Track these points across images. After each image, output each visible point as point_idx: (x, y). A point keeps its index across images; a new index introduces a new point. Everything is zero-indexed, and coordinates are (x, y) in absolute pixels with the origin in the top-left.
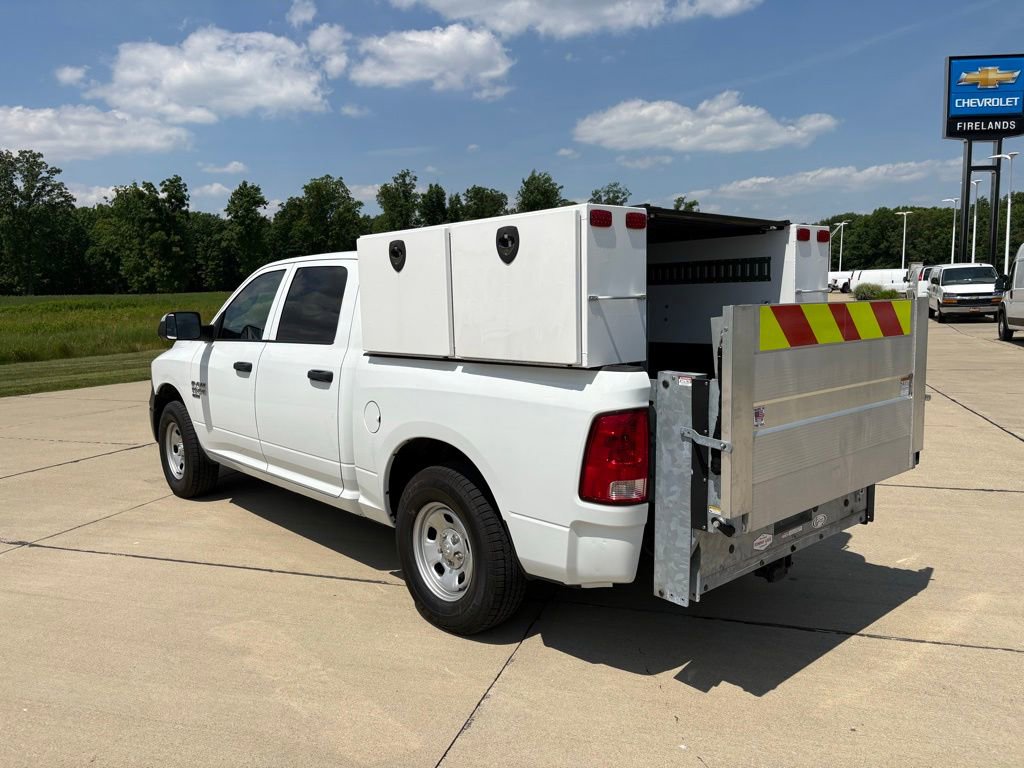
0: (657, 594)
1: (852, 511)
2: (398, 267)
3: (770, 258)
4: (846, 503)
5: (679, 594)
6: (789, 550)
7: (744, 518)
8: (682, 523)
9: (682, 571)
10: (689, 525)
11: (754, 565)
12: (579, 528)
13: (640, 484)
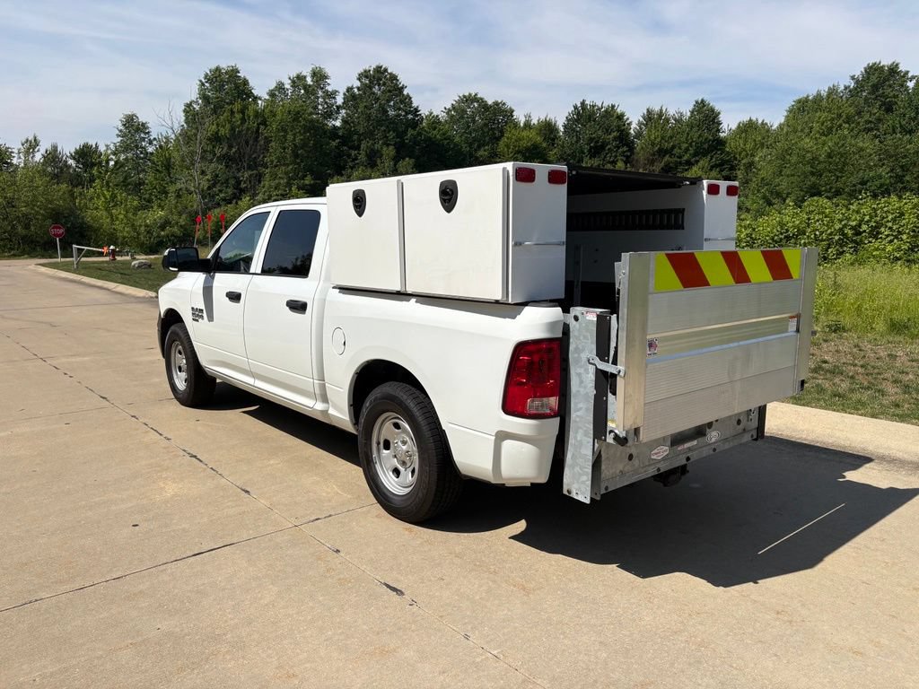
0: (565, 492)
1: (744, 430)
2: (360, 213)
3: (684, 209)
4: (739, 422)
5: (583, 493)
6: (685, 460)
7: (637, 431)
8: (586, 435)
9: (586, 474)
10: (592, 436)
11: (652, 471)
12: (502, 436)
13: (553, 401)
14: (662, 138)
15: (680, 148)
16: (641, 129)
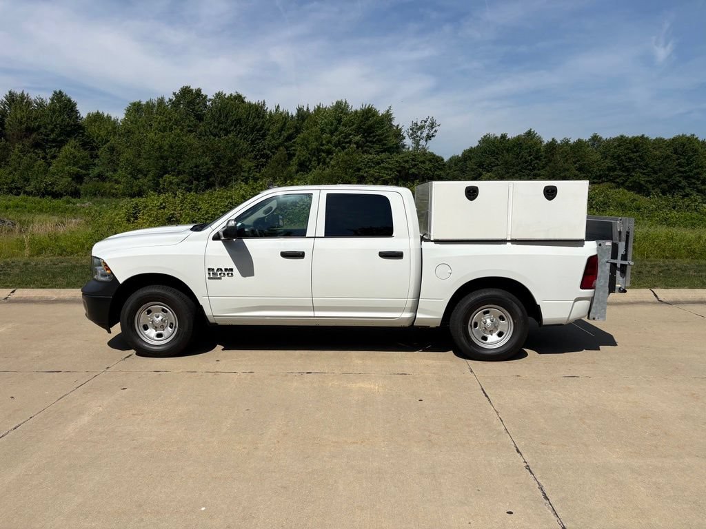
8: (604, 292)
10: (608, 292)
14: (28, 118)
15: (46, 128)
16: (5, 107)
